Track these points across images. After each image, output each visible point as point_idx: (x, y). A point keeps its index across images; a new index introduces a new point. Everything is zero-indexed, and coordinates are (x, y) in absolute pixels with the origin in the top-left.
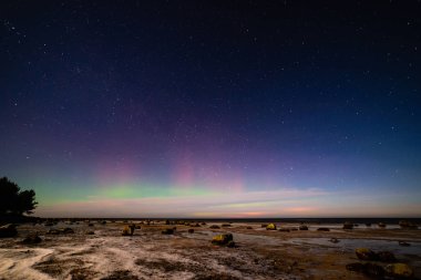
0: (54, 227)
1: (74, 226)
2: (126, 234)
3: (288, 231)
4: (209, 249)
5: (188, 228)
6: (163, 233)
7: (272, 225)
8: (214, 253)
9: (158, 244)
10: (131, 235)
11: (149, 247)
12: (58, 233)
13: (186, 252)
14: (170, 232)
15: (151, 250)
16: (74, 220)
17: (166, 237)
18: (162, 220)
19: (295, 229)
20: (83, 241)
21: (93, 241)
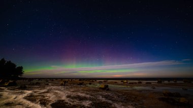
0: (32, 82)
1: (40, 81)
2: (62, 85)
3: (133, 83)
4: (98, 91)
5: (89, 82)
6: (78, 84)
7: (126, 81)
8: (100, 93)
9: (76, 89)
10: (64, 85)
11: (72, 90)
12: (33, 84)
13: (88, 92)
14: (81, 84)
15: (73, 92)
16: (40, 79)
17: (79, 86)
18: (77, 79)
19: (136, 83)
20: (44, 88)
21: (48, 88)
